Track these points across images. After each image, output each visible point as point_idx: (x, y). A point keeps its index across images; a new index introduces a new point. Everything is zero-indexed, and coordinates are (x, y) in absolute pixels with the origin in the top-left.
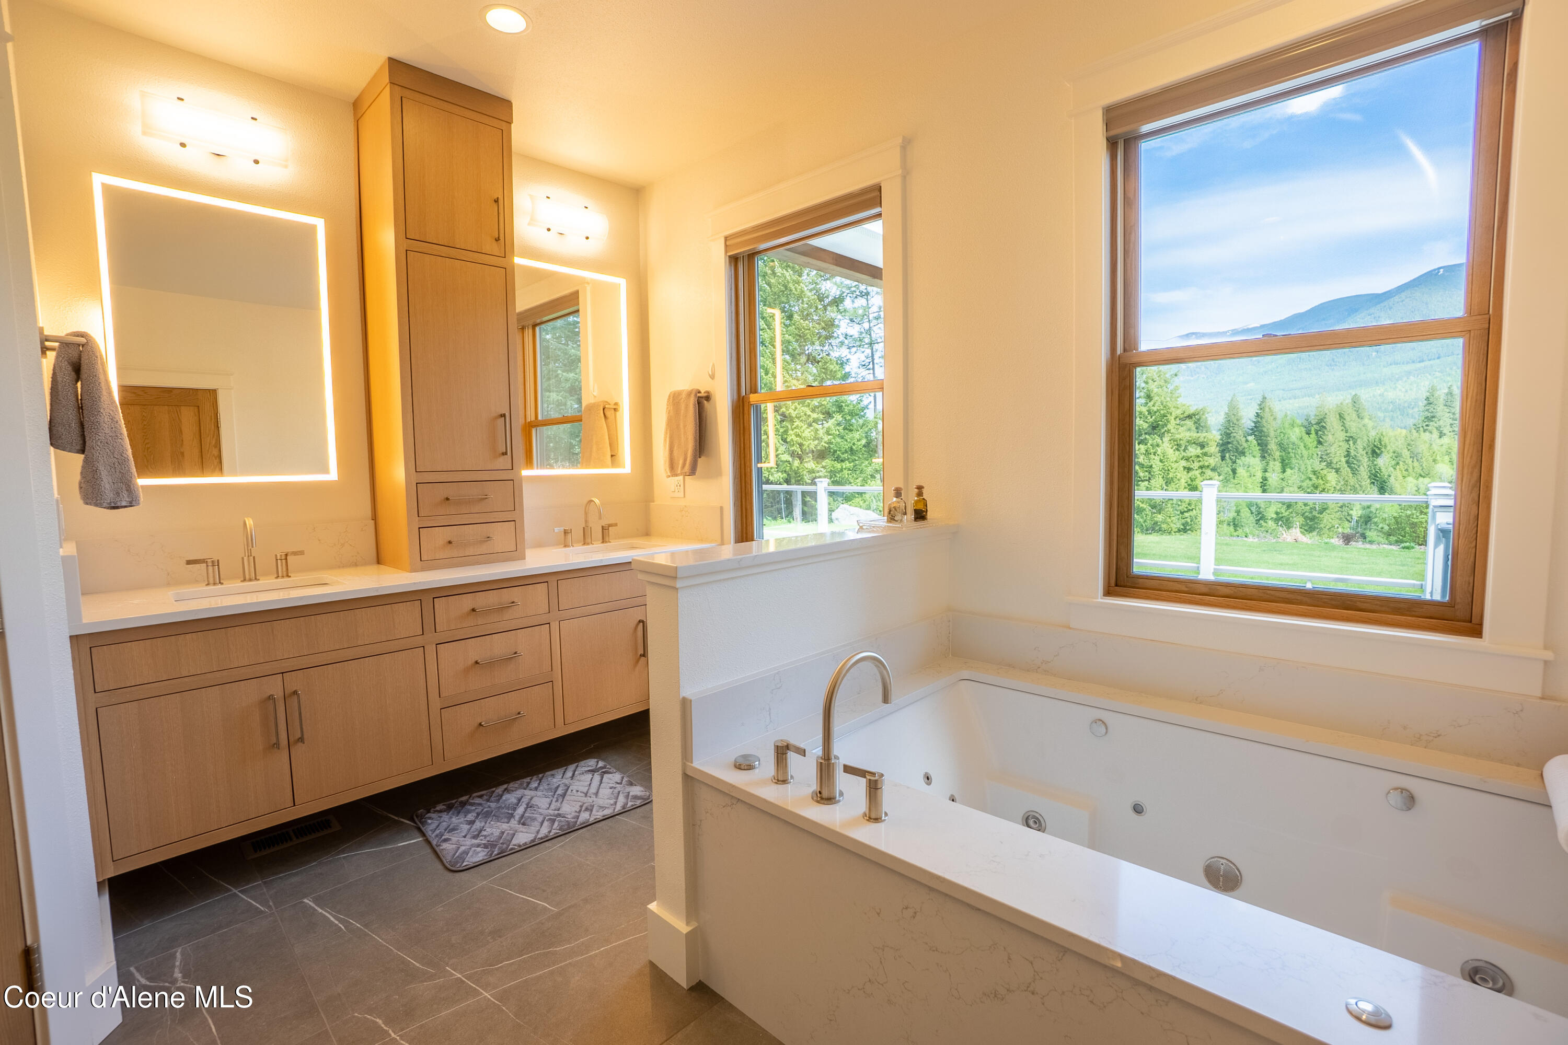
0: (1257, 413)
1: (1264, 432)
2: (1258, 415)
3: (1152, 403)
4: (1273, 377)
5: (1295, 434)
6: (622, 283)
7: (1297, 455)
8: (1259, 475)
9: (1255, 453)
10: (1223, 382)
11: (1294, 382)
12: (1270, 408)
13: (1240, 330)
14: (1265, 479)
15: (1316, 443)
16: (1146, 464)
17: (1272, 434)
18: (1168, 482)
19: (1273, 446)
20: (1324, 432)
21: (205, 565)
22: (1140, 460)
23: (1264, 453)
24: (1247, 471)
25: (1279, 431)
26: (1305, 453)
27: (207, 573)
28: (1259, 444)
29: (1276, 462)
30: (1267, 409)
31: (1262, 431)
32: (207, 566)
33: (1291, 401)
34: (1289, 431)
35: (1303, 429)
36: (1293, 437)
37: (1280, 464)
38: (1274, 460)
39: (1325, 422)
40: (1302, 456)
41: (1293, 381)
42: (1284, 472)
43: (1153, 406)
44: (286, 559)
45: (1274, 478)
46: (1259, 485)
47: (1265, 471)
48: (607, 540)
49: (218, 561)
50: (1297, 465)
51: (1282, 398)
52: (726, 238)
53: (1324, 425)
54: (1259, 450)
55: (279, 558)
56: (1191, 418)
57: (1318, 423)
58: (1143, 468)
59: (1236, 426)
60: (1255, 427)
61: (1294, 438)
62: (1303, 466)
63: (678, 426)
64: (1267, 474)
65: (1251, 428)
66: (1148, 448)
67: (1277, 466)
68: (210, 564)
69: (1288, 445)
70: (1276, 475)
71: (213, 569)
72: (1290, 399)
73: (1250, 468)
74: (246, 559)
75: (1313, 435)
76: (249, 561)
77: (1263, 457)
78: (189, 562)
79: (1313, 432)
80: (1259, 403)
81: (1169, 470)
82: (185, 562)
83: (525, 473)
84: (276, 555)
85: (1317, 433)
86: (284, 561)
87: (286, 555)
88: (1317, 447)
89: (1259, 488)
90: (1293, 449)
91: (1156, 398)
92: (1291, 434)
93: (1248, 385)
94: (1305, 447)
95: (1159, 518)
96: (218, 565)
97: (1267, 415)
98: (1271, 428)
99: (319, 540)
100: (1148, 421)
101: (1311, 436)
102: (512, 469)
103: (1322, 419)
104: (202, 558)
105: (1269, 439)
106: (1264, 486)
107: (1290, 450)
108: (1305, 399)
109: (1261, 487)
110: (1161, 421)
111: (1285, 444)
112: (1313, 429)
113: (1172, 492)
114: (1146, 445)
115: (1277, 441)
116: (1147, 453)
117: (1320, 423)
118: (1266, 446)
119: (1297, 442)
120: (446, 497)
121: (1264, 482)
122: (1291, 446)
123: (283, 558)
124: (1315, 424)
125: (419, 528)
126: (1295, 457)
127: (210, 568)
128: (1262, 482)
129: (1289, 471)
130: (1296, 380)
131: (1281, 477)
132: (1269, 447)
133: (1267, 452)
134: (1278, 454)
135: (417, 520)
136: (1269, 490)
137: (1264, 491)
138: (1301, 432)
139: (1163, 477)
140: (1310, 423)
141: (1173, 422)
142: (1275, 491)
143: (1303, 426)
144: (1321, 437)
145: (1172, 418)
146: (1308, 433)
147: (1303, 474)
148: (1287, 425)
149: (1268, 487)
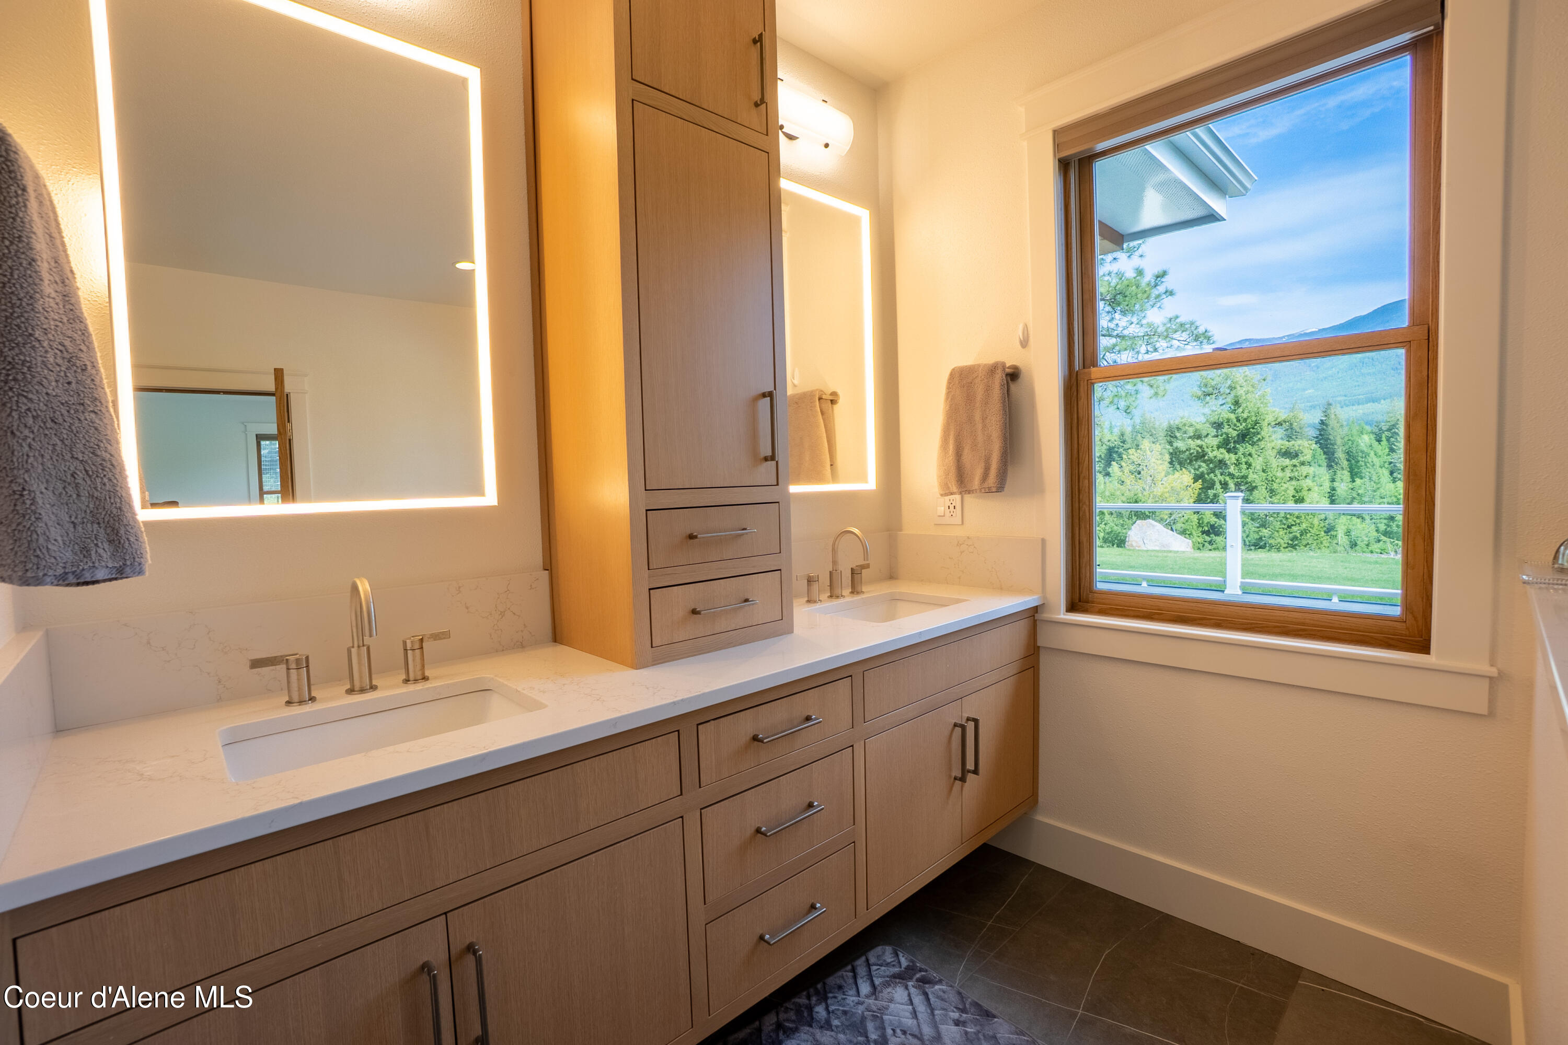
0: (1321, 420)
1: (1330, 439)
2: (1322, 422)
3: (1240, 410)
4: (1334, 383)
5: (1366, 440)
6: (864, 215)
7: (1368, 464)
8: (1327, 485)
9: (1320, 462)
10: (1279, 389)
11: (1357, 388)
12: (1335, 415)
13: (1297, 335)
14: (1333, 489)
15: (1387, 450)
16: (1237, 475)
17: (1339, 441)
18: (1272, 492)
19: (1340, 455)
20: (1396, 439)
21: (284, 666)
22: (1230, 470)
23: (1331, 462)
24: (1313, 482)
25: (1346, 439)
26: (1376, 461)
27: (289, 682)
28: (1325, 453)
29: (1344, 472)
30: (1333, 416)
31: (1328, 439)
32: (288, 669)
33: (1354, 408)
34: (1357, 439)
35: (1373, 437)
36: (1362, 444)
37: (1349, 474)
38: (1343, 469)
39: (1397, 429)
40: (1374, 465)
41: (1355, 386)
42: (1354, 481)
43: (1243, 412)
44: (422, 648)
45: (1342, 488)
46: (1327, 495)
47: (1333, 480)
48: (859, 589)
49: (307, 658)
50: (1367, 473)
51: (1345, 404)
52: (1055, 132)
53: (1397, 431)
54: (1326, 458)
55: (409, 646)
56: (1281, 425)
57: (1389, 430)
58: (1233, 478)
59: (1299, 434)
60: (1320, 435)
61: (1363, 446)
62: (1375, 474)
63: (970, 419)
64: (1336, 484)
65: (1315, 436)
66: (1239, 458)
67: (1346, 475)
68: (293, 666)
69: (1357, 452)
70: (1345, 484)
71: (298, 675)
72: (1353, 405)
73: (1315, 479)
74: (354, 651)
75: (1384, 442)
76: (359, 655)
77: (1330, 467)
78: (256, 664)
79: (1384, 439)
80: (1324, 410)
81: (1273, 481)
82: (248, 664)
83: (794, 489)
84: (405, 643)
85: (1388, 440)
86: (418, 652)
87: (422, 640)
88: (1389, 455)
89: (1327, 499)
90: (1362, 457)
91: (1244, 405)
92: (1360, 441)
93: (1307, 392)
94: (1375, 455)
95: (1265, 532)
96: (307, 666)
97: (1332, 423)
98: (1338, 436)
99: (467, 608)
100: (1238, 429)
101: (1382, 443)
102: (777, 485)
103: (1393, 425)
104: (279, 654)
105: (1336, 447)
106: (1333, 496)
107: (1359, 458)
108: (1369, 405)
109: (1329, 498)
110: (1253, 428)
111: (1354, 452)
112: (1384, 436)
113: (1278, 505)
114: (1236, 454)
115: (1344, 449)
116: (1238, 464)
117: (1391, 429)
118: (1333, 455)
119: (1365, 449)
120: (689, 532)
121: (1333, 492)
122: (1360, 454)
123: (417, 646)
124: (1386, 431)
125: (650, 589)
126: (1366, 465)
127: (293, 673)
128: (1329, 493)
129: (1358, 481)
130: (1358, 386)
131: (1350, 486)
132: (1336, 455)
133: (1334, 461)
134: (1346, 463)
135: (646, 576)
136: (1337, 501)
137: (1332, 502)
138: (1370, 439)
139: (1266, 488)
140: (1381, 429)
141: (1265, 429)
142: (1344, 501)
143: (1373, 433)
144: (1393, 444)
145: (1265, 424)
146: (1379, 441)
147: (1375, 482)
148: (1355, 432)
149: (1336, 497)
